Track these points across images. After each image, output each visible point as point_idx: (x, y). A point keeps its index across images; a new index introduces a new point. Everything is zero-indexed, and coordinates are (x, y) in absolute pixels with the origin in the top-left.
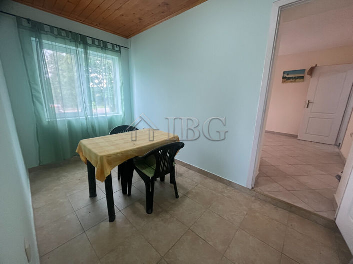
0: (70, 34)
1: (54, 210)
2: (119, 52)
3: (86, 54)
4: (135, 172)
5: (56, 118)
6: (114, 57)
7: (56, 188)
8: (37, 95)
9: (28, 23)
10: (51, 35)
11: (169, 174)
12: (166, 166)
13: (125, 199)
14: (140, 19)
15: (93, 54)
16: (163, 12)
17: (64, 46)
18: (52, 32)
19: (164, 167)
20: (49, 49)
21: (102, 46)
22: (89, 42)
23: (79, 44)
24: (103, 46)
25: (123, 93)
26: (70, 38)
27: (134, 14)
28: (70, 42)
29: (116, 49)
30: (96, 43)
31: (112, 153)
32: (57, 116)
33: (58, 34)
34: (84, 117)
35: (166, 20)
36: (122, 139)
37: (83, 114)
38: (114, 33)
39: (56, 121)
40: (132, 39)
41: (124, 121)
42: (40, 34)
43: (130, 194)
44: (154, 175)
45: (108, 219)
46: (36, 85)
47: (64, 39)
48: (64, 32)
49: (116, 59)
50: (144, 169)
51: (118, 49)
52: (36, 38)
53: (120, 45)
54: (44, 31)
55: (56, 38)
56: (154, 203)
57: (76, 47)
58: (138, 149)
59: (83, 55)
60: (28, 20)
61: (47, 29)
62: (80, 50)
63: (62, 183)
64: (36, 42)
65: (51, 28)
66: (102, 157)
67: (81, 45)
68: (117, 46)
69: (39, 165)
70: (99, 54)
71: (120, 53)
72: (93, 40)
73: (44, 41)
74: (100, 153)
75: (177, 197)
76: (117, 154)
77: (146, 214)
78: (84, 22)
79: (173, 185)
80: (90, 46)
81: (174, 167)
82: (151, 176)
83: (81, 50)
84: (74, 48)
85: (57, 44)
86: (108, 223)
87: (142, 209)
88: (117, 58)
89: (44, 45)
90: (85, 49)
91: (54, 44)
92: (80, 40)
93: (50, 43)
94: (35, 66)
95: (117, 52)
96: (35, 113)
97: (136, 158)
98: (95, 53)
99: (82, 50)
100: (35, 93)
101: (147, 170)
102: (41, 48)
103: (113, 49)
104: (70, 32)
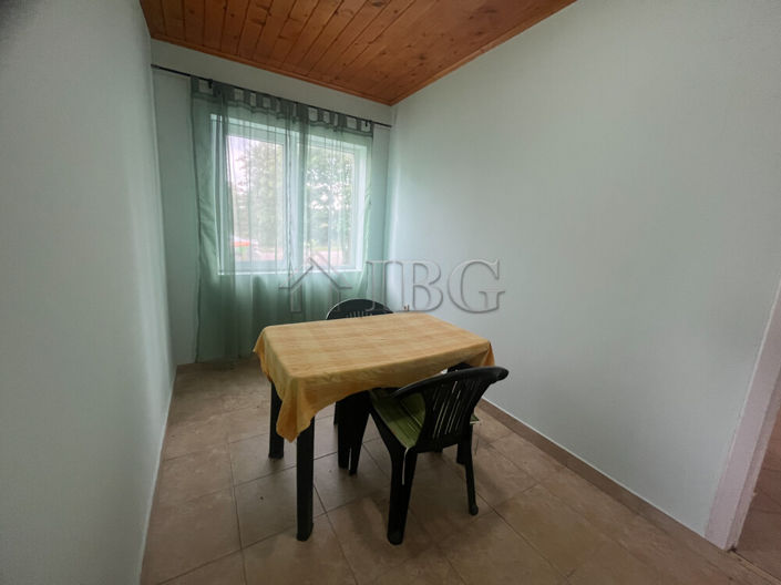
0: (278, 102)
1: (198, 471)
2: (371, 134)
3: (304, 141)
4: (371, 421)
5: (234, 271)
6: (358, 147)
7: (212, 418)
8: (208, 223)
9: (210, 87)
10: (244, 107)
11: (456, 446)
12: (452, 420)
13: (343, 480)
14: (422, 58)
15: (316, 142)
16: (480, 33)
17: (264, 127)
18: (246, 101)
19: (445, 423)
20: (238, 134)
21: (336, 124)
22: (313, 116)
23: (294, 122)
24: (338, 124)
25: (368, 224)
26: (278, 110)
27: (409, 46)
28: (278, 118)
29: (363, 129)
30: (326, 119)
31: (318, 372)
32: (237, 267)
33: (258, 105)
34: (286, 272)
35: (483, 52)
36: (351, 335)
37: (285, 266)
38: (364, 95)
39: (234, 276)
40: (401, 104)
41: (364, 285)
42: (226, 105)
43: (354, 471)
44: (417, 443)
45: (295, 530)
46: (209, 204)
47: (267, 113)
48: (268, 100)
49: (362, 149)
50: (394, 418)
51: (368, 129)
52: (218, 115)
53: (373, 120)
54: (234, 100)
55: (253, 112)
56: (409, 511)
57: (287, 128)
58: (382, 368)
59: (298, 145)
60: (210, 82)
61: (239, 95)
62: (293, 133)
63: (226, 407)
64: (218, 121)
65: (247, 92)
66: (295, 381)
67: (297, 123)
68: (367, 121)
69: (196, 362)
70: (329, 141)
71: (372, 136)
72: (320, 111)
73: (232, 120)
74: (295, 369)
75: (473, 510)
76: (332, 376)
77: (386, 540)
78: (306, 78)
79: (462, 469)
80: (313, 124)
81: (471, 426)
82: (408, 443)
83: (296, 135)
84: (283, 131)
85: (253, 125)
86: (295, 540)
87: (378, 522)
88: (365, 148)
89: (231, 127)
90: (304, 132)
91: (247, 123)
92: (296, 115)
93: (241, 122)
94: (211, 167)
95: (365, 135)
96: (200, 259)
97: (376, 390)
98: (321, 139)
99: (298, 134)
100: (205, 220)
101: (401, 423)
102: (225, 132)
103: (359, 128)
104: (279, 99)
